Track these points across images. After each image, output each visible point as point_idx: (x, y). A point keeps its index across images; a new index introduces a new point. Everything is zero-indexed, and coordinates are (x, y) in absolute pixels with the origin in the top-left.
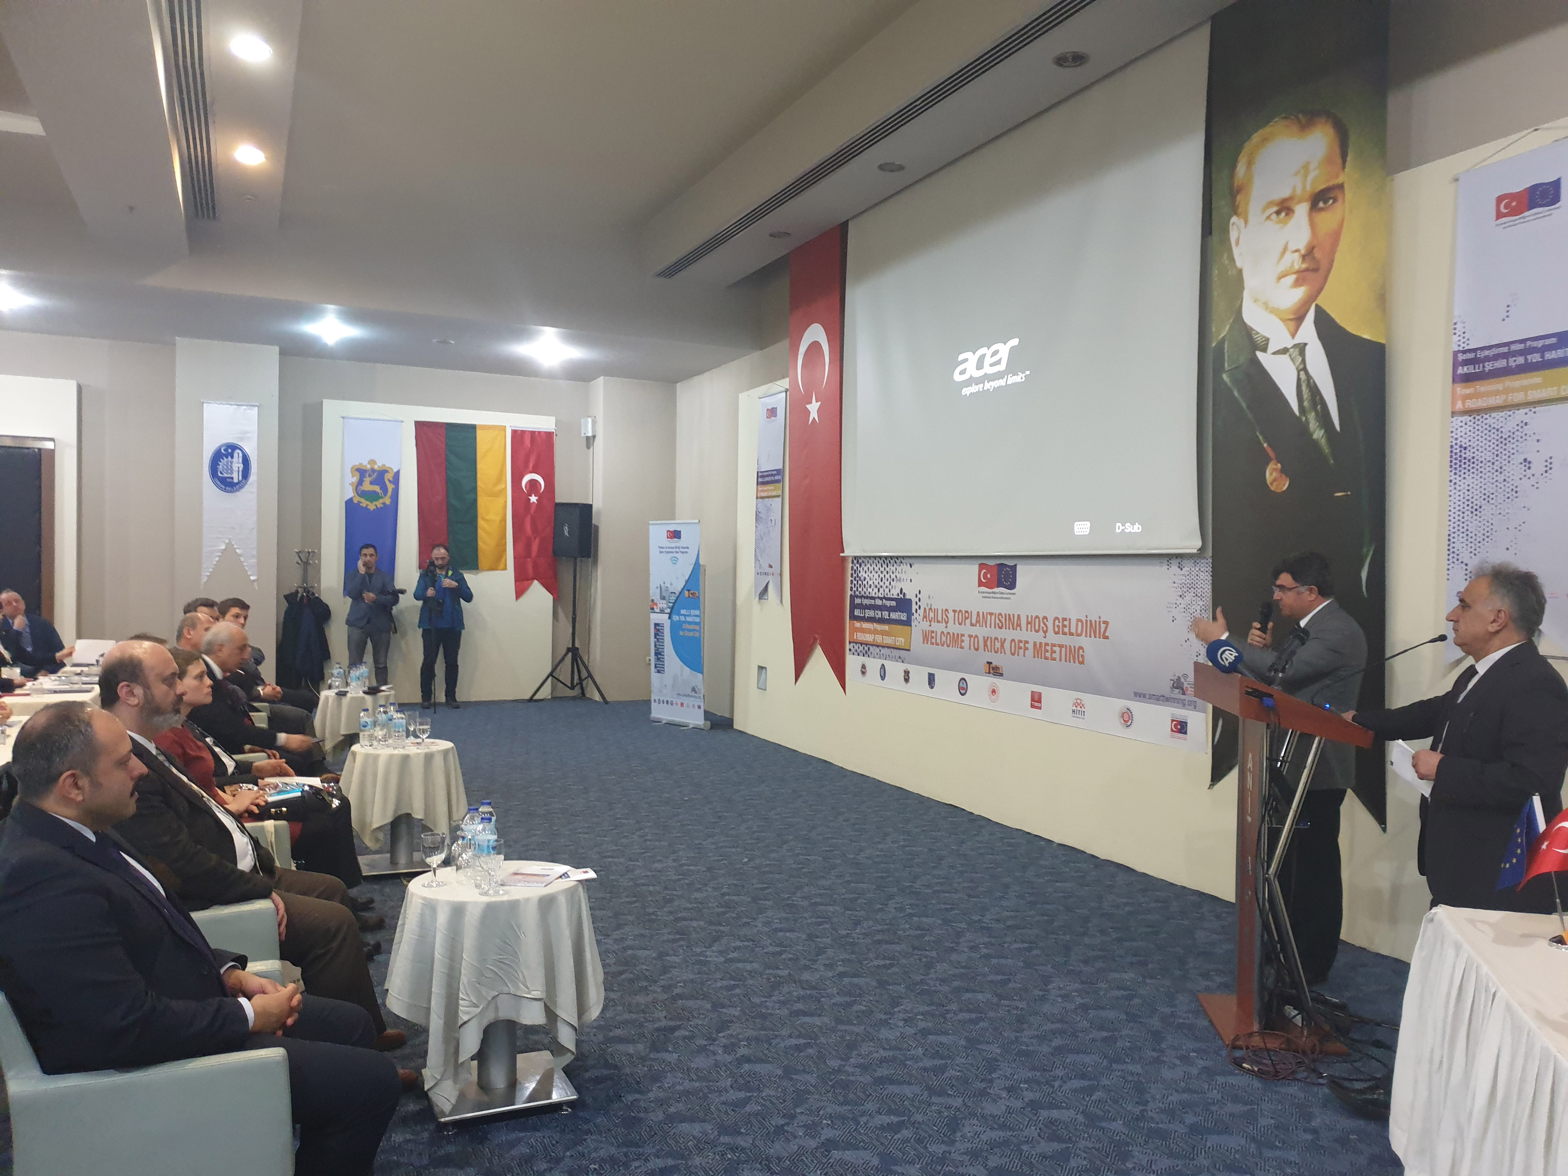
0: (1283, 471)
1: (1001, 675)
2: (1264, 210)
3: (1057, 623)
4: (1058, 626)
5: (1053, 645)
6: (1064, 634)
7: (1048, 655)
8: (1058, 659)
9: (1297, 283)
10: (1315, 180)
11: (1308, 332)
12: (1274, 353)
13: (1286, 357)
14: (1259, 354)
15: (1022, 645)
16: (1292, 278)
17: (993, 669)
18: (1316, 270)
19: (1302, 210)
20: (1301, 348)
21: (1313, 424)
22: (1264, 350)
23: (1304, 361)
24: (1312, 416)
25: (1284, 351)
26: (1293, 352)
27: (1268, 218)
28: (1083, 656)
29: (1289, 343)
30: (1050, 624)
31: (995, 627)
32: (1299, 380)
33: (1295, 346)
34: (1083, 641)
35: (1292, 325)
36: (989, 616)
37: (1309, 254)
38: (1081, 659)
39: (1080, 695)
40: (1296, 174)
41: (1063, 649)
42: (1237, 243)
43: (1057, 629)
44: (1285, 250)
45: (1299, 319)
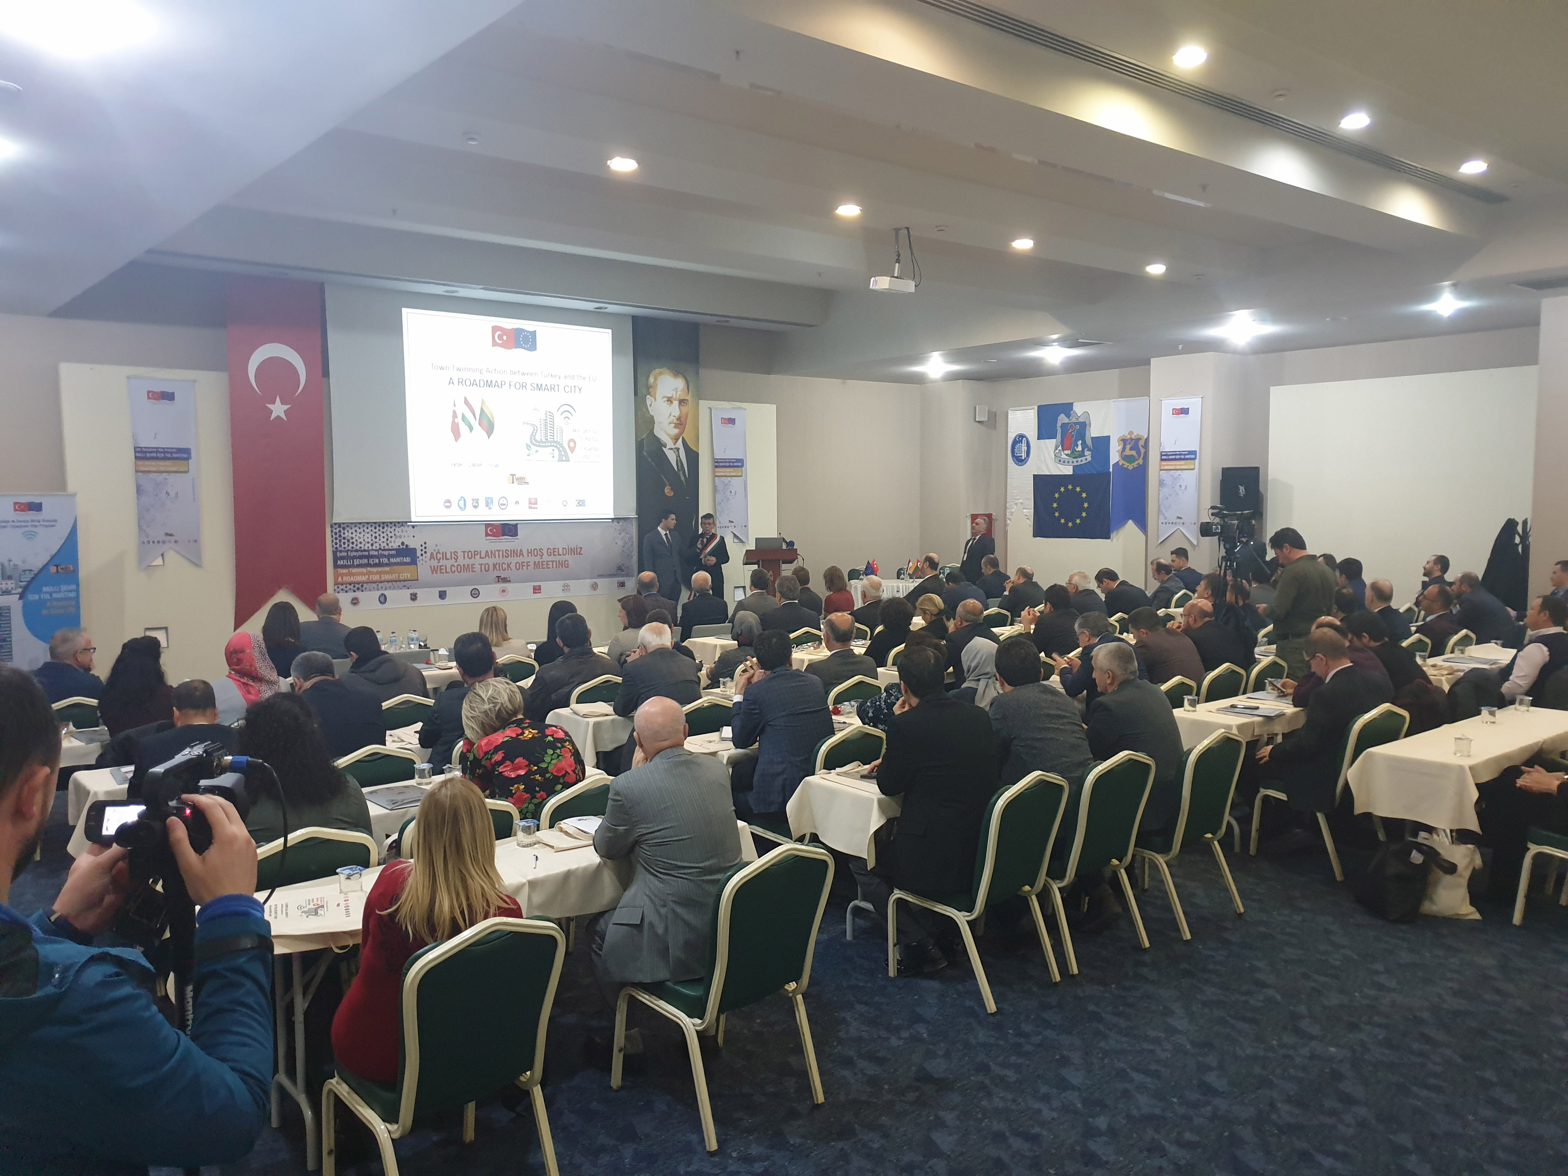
0: (671, 489)
1: (510, 581)
2: (663, 398)
3: (549, 550)
4: (550, 552)
5: (548, 561)
6: (554, 555)
7: (545, 566)
8: (551, 567)
9: (675, 427)
10: (680, 394)
11: (680, 443)
12: (669, 449)
13: (672, 451)
14: (663, 448)
15: (525, 564)
16: (673, 425)
17: (501, 579)
18: (681, 425)
19: (676, 403)
20: (678, 449)
21: (681, 475)
22: (665, 447)
23: (679, 454)
24: (681, 472)
25: (671, 449)
26: (676, 450)
27: (664, 401)
28: (568, 564)
29: (673, 447)
30: (545, 552)
31: (503, 557)
32: (677, 459)
33: (675, 448)
34: (567, 557)
35: (674, 441)
36: (497, 553)
37: (679, 419)
38: (566, 565)
39: (566, 582)
40: (673, 390)
41: (554, 563)
42: (650, 405)
43: (549, 554)
44: (670, 415)
45: (677, 440)
